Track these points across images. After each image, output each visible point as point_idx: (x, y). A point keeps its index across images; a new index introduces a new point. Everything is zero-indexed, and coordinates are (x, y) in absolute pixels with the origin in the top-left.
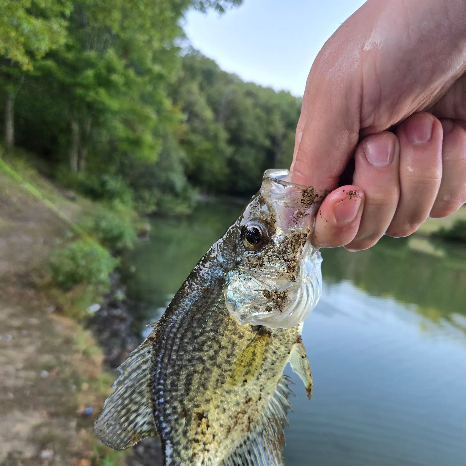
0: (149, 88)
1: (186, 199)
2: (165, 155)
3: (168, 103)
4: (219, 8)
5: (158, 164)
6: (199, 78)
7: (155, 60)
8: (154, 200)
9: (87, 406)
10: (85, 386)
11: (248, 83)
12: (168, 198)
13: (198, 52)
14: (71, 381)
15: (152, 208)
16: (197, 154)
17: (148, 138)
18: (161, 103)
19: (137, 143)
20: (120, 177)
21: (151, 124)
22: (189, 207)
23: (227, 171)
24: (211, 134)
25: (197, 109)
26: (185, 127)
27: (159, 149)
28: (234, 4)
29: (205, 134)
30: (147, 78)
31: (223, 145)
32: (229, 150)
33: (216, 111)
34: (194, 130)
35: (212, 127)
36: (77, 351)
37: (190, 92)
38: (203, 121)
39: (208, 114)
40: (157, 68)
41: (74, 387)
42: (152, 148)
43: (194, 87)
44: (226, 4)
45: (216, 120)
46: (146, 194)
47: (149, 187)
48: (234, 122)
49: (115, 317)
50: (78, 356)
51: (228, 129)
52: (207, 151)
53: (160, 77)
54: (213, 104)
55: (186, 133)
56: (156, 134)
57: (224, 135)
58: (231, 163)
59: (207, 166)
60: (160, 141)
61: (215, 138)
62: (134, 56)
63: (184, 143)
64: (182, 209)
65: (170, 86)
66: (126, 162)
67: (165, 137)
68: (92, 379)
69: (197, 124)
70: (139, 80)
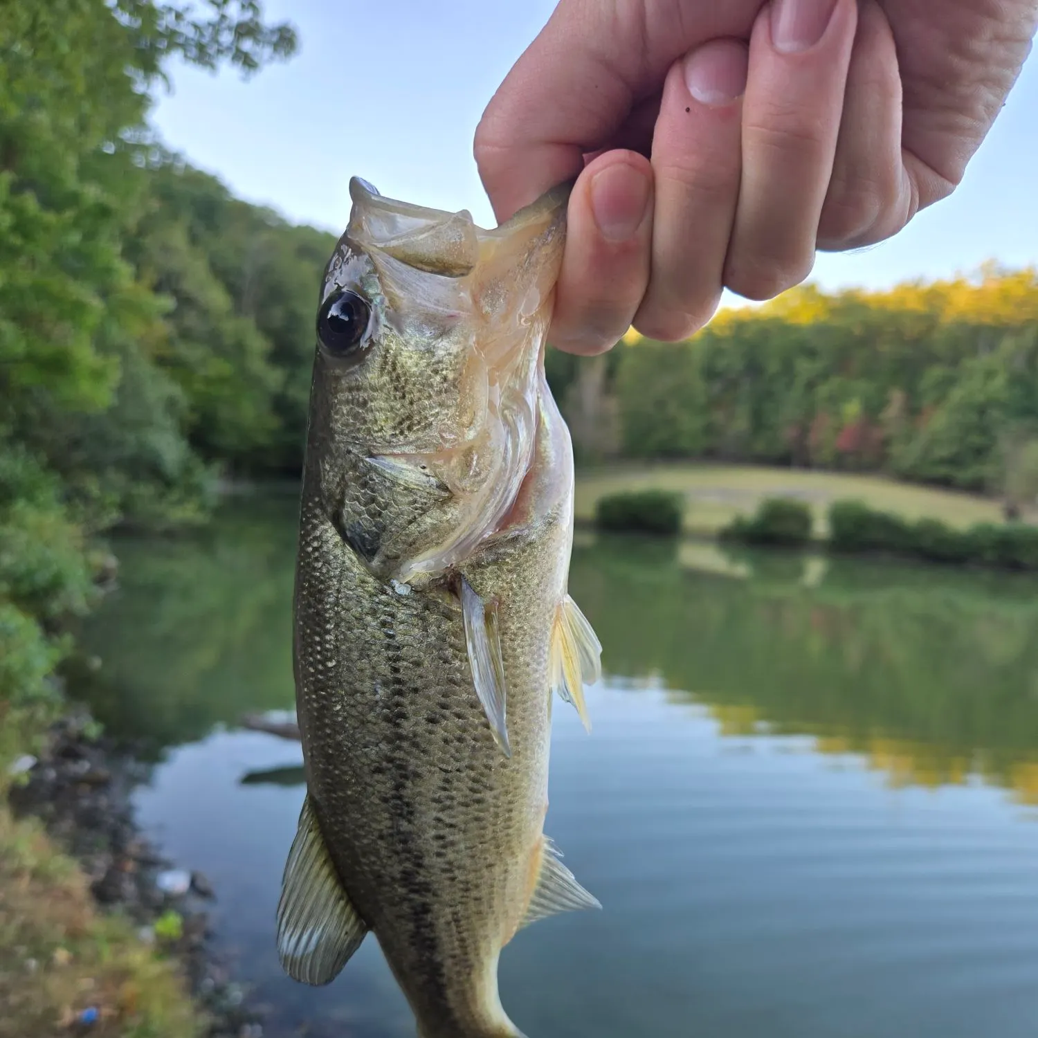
0: (75, 238)
1: (193, 490)
2: (128, 390)
3: (124, 271)
4: (240, 58)
5: (113, 412)
6: (187, 218)
7: (84, 173)
8: (115, 497)
9: (78, 1004)
10: (61, 955)
11: (299, 228)
12: (145, 490)
13: (176, 156)
14: (22, 950)
15: (112, 517)
16: (199, 386)
17: (84, 353)
18: (108, 271)
19: (58, 365)
20: (21, 447)
21: (92, 320)
22: (202, 507)
23: (274, 422)
24: (228, 341)
25: (188, 286)
26: (163, 328)
27: (115, 376)
28: (275, 50)
29: (214, 341)
30: (69, 214)
31: (258, 365)
32: (274, 377)
33: (233, 290)
34: (186, 335)
35: (230, 327)
36: (17, 874)
37: (166, 249)
38: (204, 313)
39: (217, 298)
40: (92, 193)
41: (33, 964)
42: (98, 375)
43: (177, 237)
44: (258, 49)
45: (238, 309)
46: (92, 486)
47: (96, 467)
48: (277, 315)
49: (77, 781)
50: (24, 884)
51: (266, 330)
52: (222, 380)
53: (103, 212)
54: (224, 275)
55: (169, 342)
56: (102, 344)
57: (258, 344)
58: (281, 405)
59: (224, 413)
60: (116, 359)
61: (238, 350)
62: (33, 163)
63: (166, 362)
64: (185, 513)
65: (124, 232)
66: (32, 411)
67: (123, 350)
68: (75, 936)
69: (191, 320)
70: (50, 217)
